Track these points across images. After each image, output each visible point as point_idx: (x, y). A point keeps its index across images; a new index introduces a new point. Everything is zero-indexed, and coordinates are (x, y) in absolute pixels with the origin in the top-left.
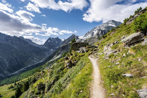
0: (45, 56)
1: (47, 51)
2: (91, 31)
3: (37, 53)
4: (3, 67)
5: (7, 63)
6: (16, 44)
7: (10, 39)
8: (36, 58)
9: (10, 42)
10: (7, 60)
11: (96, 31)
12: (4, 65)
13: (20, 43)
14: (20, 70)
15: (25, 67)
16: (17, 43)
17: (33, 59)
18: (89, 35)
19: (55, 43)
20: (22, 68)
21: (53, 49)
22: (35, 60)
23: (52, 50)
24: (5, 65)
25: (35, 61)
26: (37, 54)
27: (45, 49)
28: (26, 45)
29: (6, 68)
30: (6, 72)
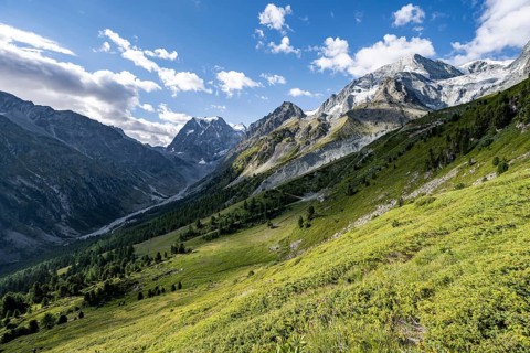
0: (186, 182)
1: (186, 164)
2: (343, 92)
3: (155, 171)
4: (53, 212)
5: (63, 198)
6: (79, 137)
7: (53, 121)
8: (154, 186)
9: (53, 131)
10: (61, 190)
11: (359, 91)
12: (53, 205)
13: (93, 136)
14: (113, 224)
15: (126, 214)
16: (81, 134)
17: (148, 190)
18: (337, 106)
19: (214, 139)
20: (120, 217)
21: (208, 161)
22: (155, 194)
23: (203, 162)
24: (59, 204)
25: (154, 197)
26: (157, 175)
27: (178, 159)
28: (114, 143)
29: (63, 217)
30: (66, 230)
